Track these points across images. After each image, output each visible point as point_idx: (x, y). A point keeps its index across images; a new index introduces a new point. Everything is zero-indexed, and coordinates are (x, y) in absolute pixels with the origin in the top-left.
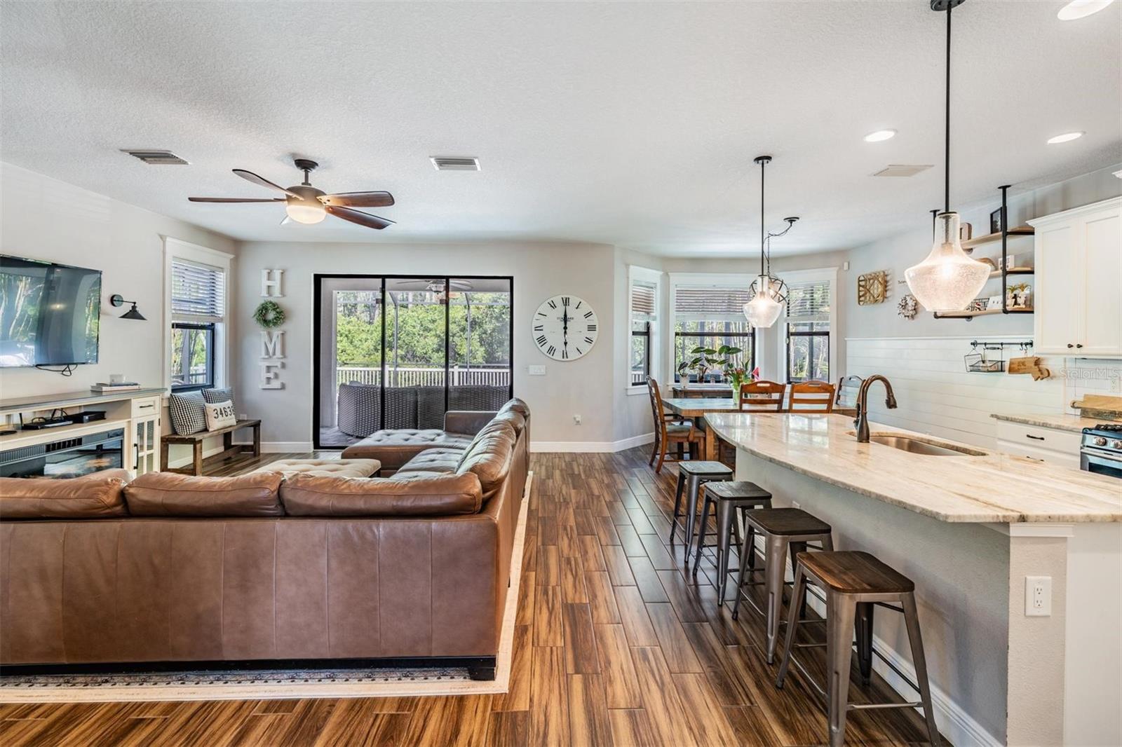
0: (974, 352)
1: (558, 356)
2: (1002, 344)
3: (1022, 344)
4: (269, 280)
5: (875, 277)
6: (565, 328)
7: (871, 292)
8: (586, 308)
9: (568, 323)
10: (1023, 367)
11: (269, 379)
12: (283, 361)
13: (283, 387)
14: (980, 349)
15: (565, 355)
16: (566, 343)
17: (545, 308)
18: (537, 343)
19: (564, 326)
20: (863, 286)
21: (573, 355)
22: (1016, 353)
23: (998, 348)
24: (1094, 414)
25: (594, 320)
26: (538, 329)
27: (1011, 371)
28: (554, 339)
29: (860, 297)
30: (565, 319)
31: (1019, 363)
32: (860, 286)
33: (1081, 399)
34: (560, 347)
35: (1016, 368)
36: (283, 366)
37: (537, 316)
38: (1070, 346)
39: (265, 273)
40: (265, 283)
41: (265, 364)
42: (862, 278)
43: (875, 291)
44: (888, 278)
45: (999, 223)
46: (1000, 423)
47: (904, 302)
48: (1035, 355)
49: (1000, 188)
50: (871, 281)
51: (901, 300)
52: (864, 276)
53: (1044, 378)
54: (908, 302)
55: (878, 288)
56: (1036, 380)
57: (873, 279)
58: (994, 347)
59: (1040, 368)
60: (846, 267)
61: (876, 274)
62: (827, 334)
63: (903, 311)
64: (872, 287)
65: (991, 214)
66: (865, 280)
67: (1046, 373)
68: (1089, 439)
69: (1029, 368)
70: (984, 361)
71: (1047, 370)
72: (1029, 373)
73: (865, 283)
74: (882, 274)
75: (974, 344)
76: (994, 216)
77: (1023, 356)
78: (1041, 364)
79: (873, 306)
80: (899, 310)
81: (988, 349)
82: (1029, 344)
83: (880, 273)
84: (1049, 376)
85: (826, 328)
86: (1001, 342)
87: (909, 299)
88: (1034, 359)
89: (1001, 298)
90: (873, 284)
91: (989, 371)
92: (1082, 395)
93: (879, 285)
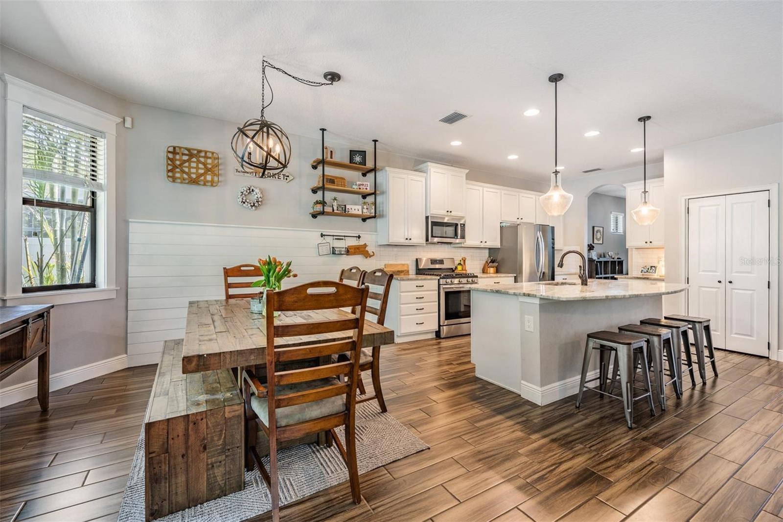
0: (324, 241)
2: (345, 236)
3: (357, 237)
5: (194, 154)
7: (186, 170)
10: (358, 251)
14: (329, 239)
20: (170, 160)
22: (352, 242)
23: (343, 239)
27: (349, 254)
29: (168, 171)
31: (355, 248)
32: (168, 157)
35: (353, 252)
43: (193, 170)
44: (216, 161)
45: (358, 159)
46: (402, 282)
47: (248, 191)
48: (365, 244)
49: (373, 141)
50: (185, 158)
51: (245, 189)
52: (174, 148)
53: (370, 256)
54: (255, 193)
55: (197, 168)
56: (366, 258)
57: (191, 155)
58: (339, 238)
59: (367, 251)
60: (128, 124)
61: (199, 151)
62: (92, 209)
63: (248, 201)
64: (187, 164)
65: (351, 151)
66: (174, 152)
67: (372, 254)
68: (442, 281)
69: (362, 251)
70: (333, 248)
71: (373, 252)
72: (362, 254)
73: (174, 157)
74: (209, 155)
75: (322, 235)
76: (353, 153)
77: (358, 244)
78: (367, 249)
79: (194, 187)
80: (243, 199)
81: (336, 239)
82: (359, 237)
83: (206, 152)
84: (374, 255)
85: (82, 198)
86: (343, 235)
87: (257, 191)
88: (365, 246)
89: (360, 207)
90: (189, 161)
91: (341, 254)
92: (384, 264)
93: (201, 166)
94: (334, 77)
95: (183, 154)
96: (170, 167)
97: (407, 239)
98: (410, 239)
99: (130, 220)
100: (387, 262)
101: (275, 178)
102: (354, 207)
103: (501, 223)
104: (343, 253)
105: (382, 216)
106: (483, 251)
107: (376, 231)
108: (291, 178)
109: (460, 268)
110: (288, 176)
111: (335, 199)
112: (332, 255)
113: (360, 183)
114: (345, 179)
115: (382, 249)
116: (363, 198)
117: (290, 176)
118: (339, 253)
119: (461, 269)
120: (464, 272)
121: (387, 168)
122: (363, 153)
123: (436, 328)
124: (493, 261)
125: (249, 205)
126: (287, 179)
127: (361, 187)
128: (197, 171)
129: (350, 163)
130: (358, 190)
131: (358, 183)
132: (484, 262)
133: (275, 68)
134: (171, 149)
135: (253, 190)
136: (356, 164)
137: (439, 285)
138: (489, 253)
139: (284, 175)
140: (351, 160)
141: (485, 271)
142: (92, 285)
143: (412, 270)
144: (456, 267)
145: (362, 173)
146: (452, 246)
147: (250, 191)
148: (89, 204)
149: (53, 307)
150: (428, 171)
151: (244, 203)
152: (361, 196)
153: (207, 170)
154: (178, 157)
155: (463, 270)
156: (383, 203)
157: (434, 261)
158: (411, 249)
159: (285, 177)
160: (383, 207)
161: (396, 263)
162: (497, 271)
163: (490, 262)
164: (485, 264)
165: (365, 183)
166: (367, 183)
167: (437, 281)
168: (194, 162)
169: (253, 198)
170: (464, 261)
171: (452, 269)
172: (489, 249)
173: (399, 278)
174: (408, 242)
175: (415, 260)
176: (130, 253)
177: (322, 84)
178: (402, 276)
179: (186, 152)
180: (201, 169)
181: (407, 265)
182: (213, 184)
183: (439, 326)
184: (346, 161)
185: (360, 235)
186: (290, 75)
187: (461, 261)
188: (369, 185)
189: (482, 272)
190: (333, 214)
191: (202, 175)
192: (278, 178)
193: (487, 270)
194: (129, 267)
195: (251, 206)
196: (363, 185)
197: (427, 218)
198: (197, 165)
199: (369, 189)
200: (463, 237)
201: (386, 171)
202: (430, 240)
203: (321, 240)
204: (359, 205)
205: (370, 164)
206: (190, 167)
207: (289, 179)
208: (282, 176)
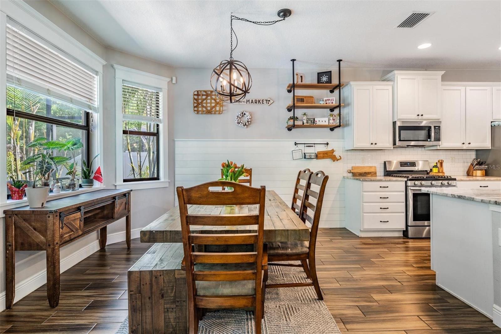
0: (297, 149)
2: (314, 144)
3: (325, 144)
7: (205, 105)
10: (326, 155)
14: (301, 147)
20: (196, 100)
23: (313, 146)
24: (358, 174)
27: (318, 158)
29: (194, 107)
31: (323, 153)
32: (194, 98)
33: (351, 169)
35: (321, 156)
43: (209, 105)
45: (324, 79)
46: (365, 183)
47: (242, 115)
48: (333, 149)
49: (337, 61)
50: (204, 97)
51: (240, 114)
52: (198, 92)
53: (339, 160)
54: (246, 116)
55: (211, 103)
56: (334, 161)
57: (207, 95)
58: (309, 146)
59: (335, 156)
60: (174, 81)
61: (212, 92)
62: (157, 134)
63: (241, 122)
64: (205, 101)
65: (318, 73)
66: (198, 95)
67: (339, 158)
68: (409, 183)
69: (330, 156)
70: (304, 153)
71: (340, 156)
72: (330, 158)
73: (198, 97)
75: (296, 144)
76: (320, 75)
77: (326, 150)
78: (334, 154)
79: (209, 116)
80: (238, 121)
81: (307, 146)
82: (327, 144)
84: (341, 159)
86: (313, 142)
87: (247, 114)
88: (333, 151)
89: (327, 119)
90: (206, 99)
91: (311, 158)
92: (351, 167)
93: (213, 101)
94: (285, 13)
95: (203, 95)
96: (195, 105)
97: (372, 144)
98: (376, 144)
99: (175, 140)
100: (354, 165)
101: (260, 103)
102: (321, 119)
103: (492, 122)
104: (312, 157)
105: (347, 125)
106: (468, 153)
107: (343, 138)
108: (271, 102)
109: (435, 170)
110: (269, 101)
111: (305, 114)
112: (303, 159)
113: (326, 99)
114: (312, 97)
115: (349, 153)
116: (331, 111)
117: (271, 100)
118: (309, 157)
119: (437, 172)
120: (441, 174)
121: (352, 83)
122: (329, 73)
123: (403, 227)
124: (480, 164)
125: (242, 125)
126: (268, 103)
127: (327, 102)
128: (211, 105)
129: (318, 83)
130: (325, 105)
131: (325, 99)
132: (469, 164)
133: (241, 19)
134: (196, 93)
135: (245, 114)
136: (323, 83)
137: (406, 186)
138: (477, 155)
139: (266, 100)
140: (319, 81)
141: (471, 173)
142: (158, 179)
143: (380, 172)
144: (431, 170)
145: (330, 90)
146: (426, 149)
147: (243, 114)
148: (156, 132)
149: (132, 190)
150: (395, 80)
151: (239, 123)
152: (329, 109)
153: (217, 103)
154: (200, 97)
155: (439, 172)
156: (349, 114)
157: (403, 164)
158: (379, 152)
159: (267, 102)
160: (349, 117)
161: (363, 165)
162: (487, 174)
163: (476, 165)
164: (470, 167)
165: (331, 98)
166: (332, 98)
167: (404, 183)
168: (209, 99)
169: (245, 119)
170: (441, 164)
171: (427, 171)
172: (477, 151)
173: (361, 179)
174: (373, 147)
175: (384, 163)
176: (176, 160)
177: (276, 22)
178: (369, 177)
179: (205, 93)
180: (213, 103)
181: (375, 167)
182: (220, 112)
183: (407, 226)
184: (315, 82)
185: (329, 143)
186: (251, 22)
187: (437, 163)
188: (334, 100)
189: (466, 174)
190: (303, 126)
191: (214, 107)
192: (262, 103)
193: (473, 173)
194: (176, 168)
195: (244, 125)
196: (329, 100)
197: (394, 123)
198: (211, 101)
199: (335, 103)
200: (438, 139)
201: (351, 85)
202: (397, 144)
203: (294, 147)
204: (326, 117)
205: (335, 81)
206: (207, 103)
207: (270, 103)
208: (265, 102)
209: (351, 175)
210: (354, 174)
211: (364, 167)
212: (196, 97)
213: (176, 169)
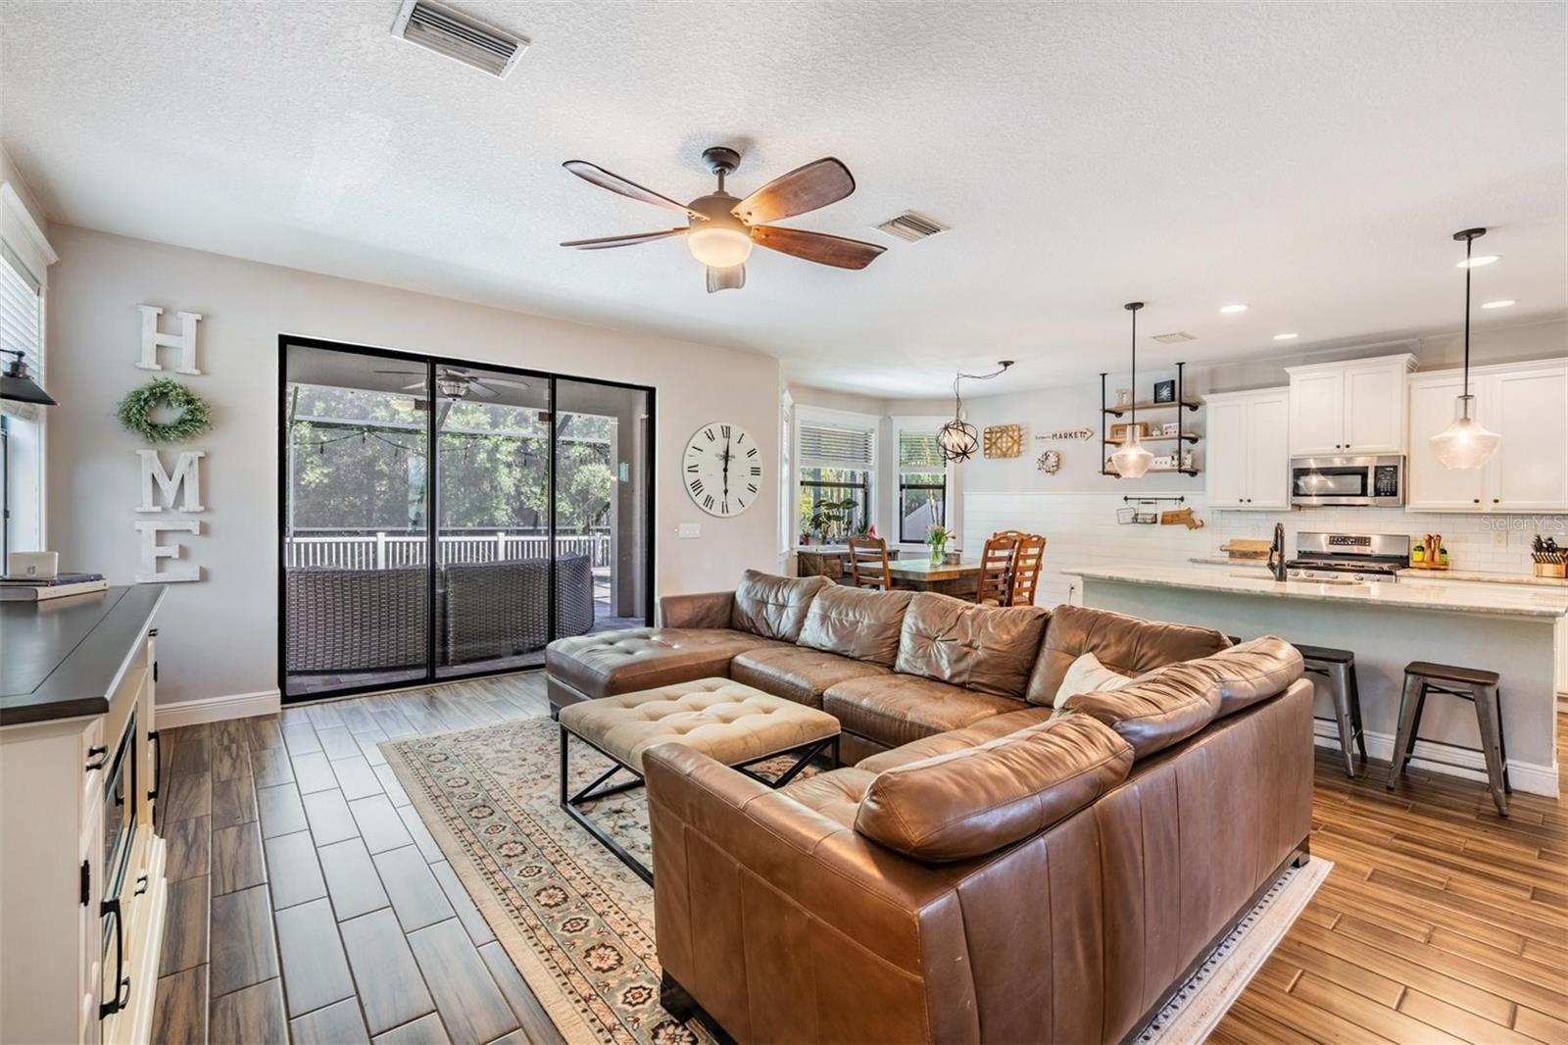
0: (1127, 506)
1: (717, 509)
2: (1156, 499)
3: (1177, 499)
4: (158, 331)
5: (1004, 430)
6: (725, 470)
7: (999, 445)
8: (749, 443)
9: (729, 462)
10: (1177, 519)
11: (160, 560)
12: (205, 518)
13: (204, 576)
14: (1133, 504)
15: (725, 508)
16: (726, 492)
17: (700, 440)
18: (691, 491)
19: (724, 466)
20: (988, 439)
21: (734, 509)
22: (1172, 507)
23: (1153, 503)
24: (1240, 555)
25: (758, 460)
26: (693, 469)
27: (1163, 522)
28: (713, 486)
29: (986, 450)
30: (726, 457)
31: (1173, 515)
32: (985, 438)
33: (1228, 544)
34: (719, 498)
35: (1170, 519)
36: (204, 529)
37: (690, 450)
38: (1241, 501)
39: (151, 313)
40: (150, 337)
41: (150, 527)
42: (988, 430)
43: (1004, 445)
44: (1022, 433)
45: (1165, 393)
47: (1045, 457)
48: (1189, 509)
49: (1178, 364)
50: (999, 435)
51: (1042, 456)
52: (990, 428)
53: (1199, 526)
55: (1007, 442)
56: (1190, 529)
57: (1002, 432)
58: (1148, 502)
59: (1193, 519)
61: (1006, 427)
62: (943, 487)
63: (1043, 467)
64: (999, 440)
66: (991, 432)
67: (1200, 523)
69: (1184, 519)
70: (1136, 514)
71: (1202, 522)
72: (1184, 523)
73: (991, 436)
74: (1014, 427)
75: (1126, 499)
76: (1157, 387)
77: (1177, 509)
78: (1192, 516)
79: (1003, 460)
81: (1142, 503)
82: (1182, 499)
83: (1011, 426)
84: (1203, 525)
85: (941, 481)
86: (1155, 497)
87: (1051, 455)
88: (1190, 512)
89: (1168, 459)
90: (1001, 437)
91: (1145, 523)
92: (1228, 540)
93: (1010, 439)
95: (997, 432)
96: (987, 446)
98: (1250, 501)
99: (964, 492)
100: (1235, 538)
101: (1073, 437)
102: (1159, 460)
104: (1148, 521)
108: (1089, 434)
109: (1421, 556)
113: (1167, 425)
114: (1145, 424)
115: (1224, 516)
117: (1088, 432)
118: (1141, 521)
121: (1205, 397)
122: (1169, 385)
125: (1045, 471)
128: (1007, 445)
129: (1155, 401)
130: (1163, 436)
131: (1164, 426)
135: (1049, 455)
136: (1163, 400)
139: (1082, 432)
140: (1157, 397)
143: (1291, 552)
147: (1047, 456)
148: (942, 484)
150: (1291, 382)
151: (1039, 470)
153: (1014, 442)
154: (993, 435)
159: (1084, 435)
161: (1253, 539)
165: (1173, 425)
166: (1175, 424)
168: (1004, 437)
169: (1052, 459)
171: (1403, 557)
174: (1246, 506)
179: (999, 430)
180: (1010, 442)
182: (1017, 454)
184: (1151, 399)
185: (1185, 497)
191: (1010, 447)
192: (1076, 437)
195: (1047, 471)
196: (1170, 427)
197: (1298, 462)
198: (1007, 439)
200: (1393, 493)
201: (1209, 406)
203: (1123, 505)
204: (1166, 456)
206: (1002, 443)
207: (1087, 436)
208: (1079, 435)
209: (1227, 554)
210: (1233, 554)
211: (1254, 541)
212: (988, 436)
213: (965, 531)
